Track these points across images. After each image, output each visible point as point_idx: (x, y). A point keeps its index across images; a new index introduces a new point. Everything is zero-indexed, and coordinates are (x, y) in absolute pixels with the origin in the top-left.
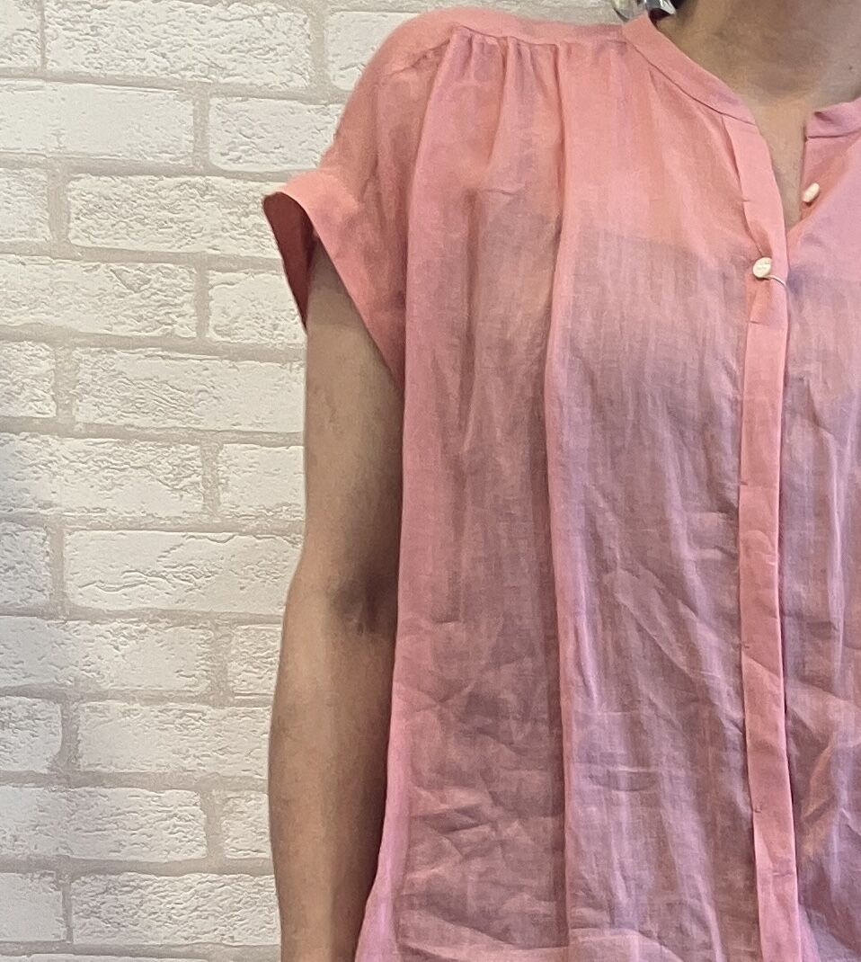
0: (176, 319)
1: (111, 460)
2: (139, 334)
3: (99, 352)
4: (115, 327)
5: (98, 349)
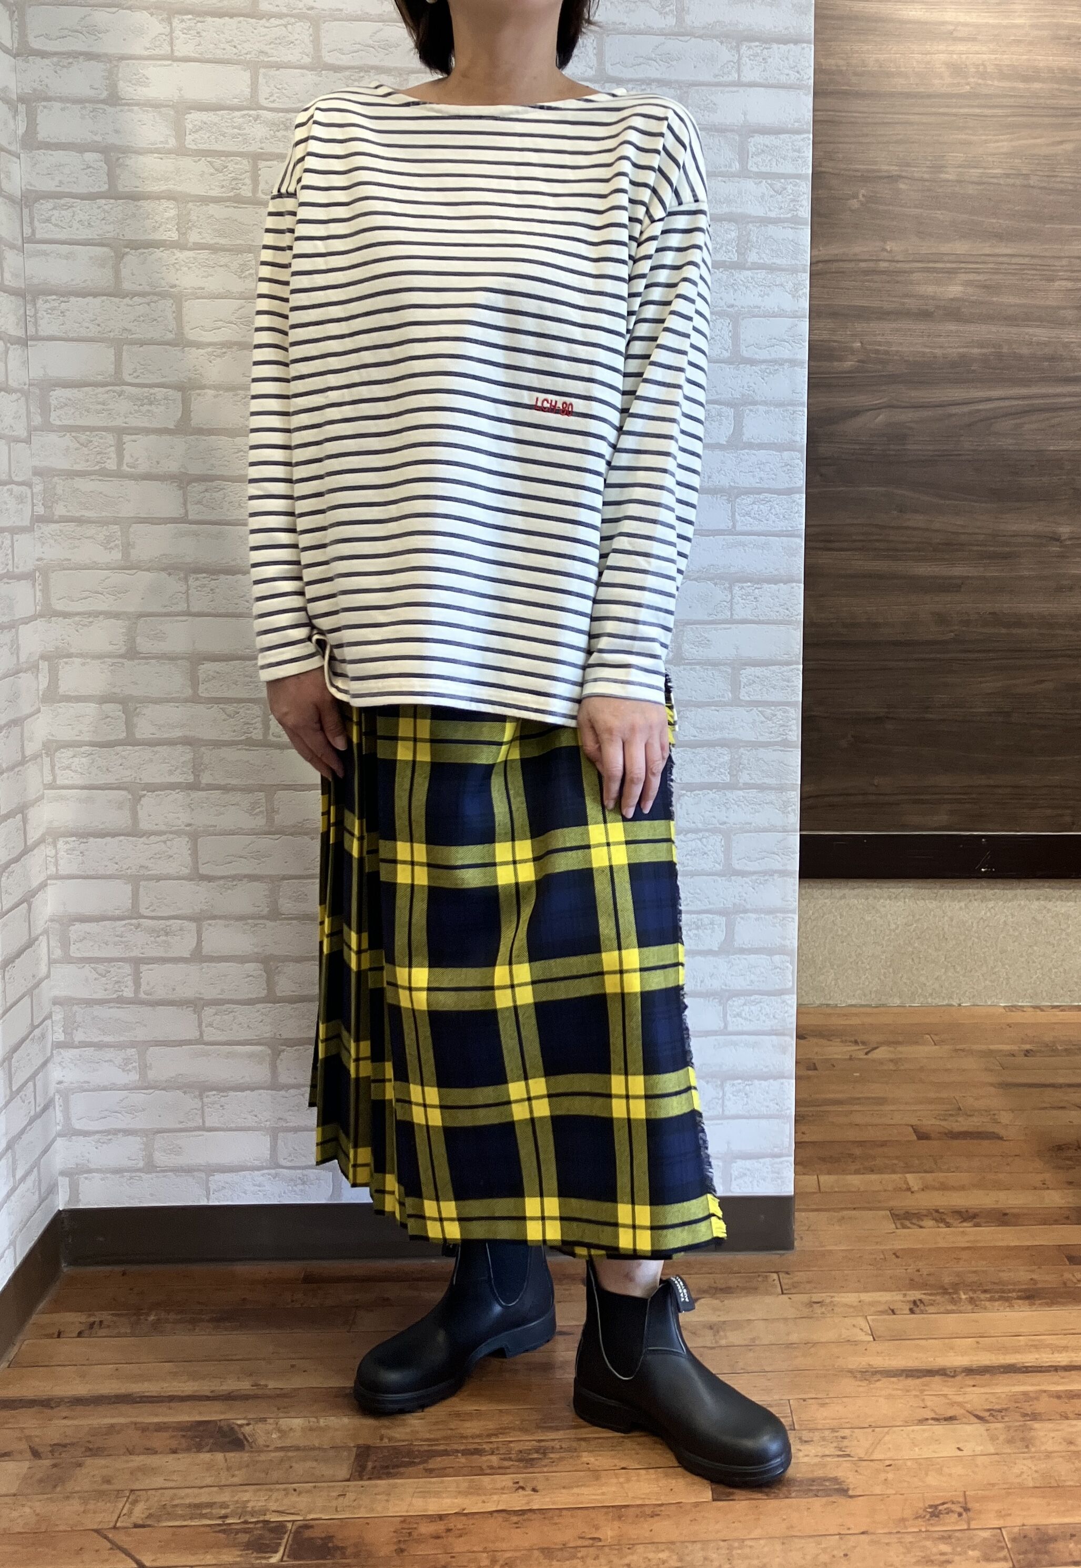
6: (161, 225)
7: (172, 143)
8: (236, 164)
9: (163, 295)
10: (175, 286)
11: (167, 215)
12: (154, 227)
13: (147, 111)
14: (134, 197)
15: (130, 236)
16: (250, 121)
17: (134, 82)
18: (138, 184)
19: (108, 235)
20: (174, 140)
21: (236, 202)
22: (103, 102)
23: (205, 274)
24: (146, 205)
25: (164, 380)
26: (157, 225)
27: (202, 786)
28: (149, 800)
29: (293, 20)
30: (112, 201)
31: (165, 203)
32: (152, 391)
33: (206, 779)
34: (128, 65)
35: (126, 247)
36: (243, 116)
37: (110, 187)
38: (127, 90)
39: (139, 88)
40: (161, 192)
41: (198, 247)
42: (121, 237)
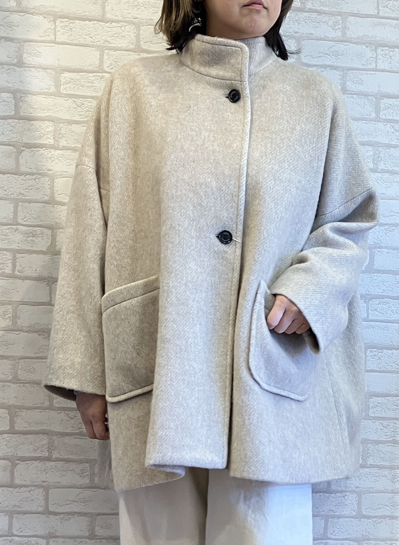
6: (44, 135)
7: (53, 89)
8: (89, 102)
9: (43, 175)
10: (51, 170)
11: (48, 130)
12: (40, 136)
13: (39, 71)
14: (29, 119)
15: (25, 140)
16: (98, 79)
17: (32, 54)
18: (32, 112)
19: (13, 140)
20: (54, 88)
22: (14, 65)
24: (37, 124)
25: (42, 223)
26: (42, 135)
27: (53, 459)
28: (21, 466)
29: (125, 24)
30: (17, 121)
31: (47, 123)
32: (35, 229)
33: (55, 455)
34: (29, 45)
35: (23, 147)
36: (94, 76)
37: (15, 112)
38: (28, 59)
39: (35, 58)
40: (45, 117)
42: (20, 141)
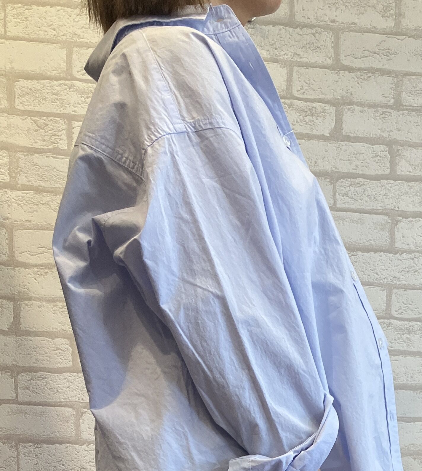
0: (59, 141)
1: (32, 200)
2: (44, 147)
3: (27, 154)
4: (34, 144)
5: (27, 153)
21: (54, 154)
23: (30, 210)
41: (26, 188)
